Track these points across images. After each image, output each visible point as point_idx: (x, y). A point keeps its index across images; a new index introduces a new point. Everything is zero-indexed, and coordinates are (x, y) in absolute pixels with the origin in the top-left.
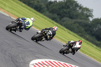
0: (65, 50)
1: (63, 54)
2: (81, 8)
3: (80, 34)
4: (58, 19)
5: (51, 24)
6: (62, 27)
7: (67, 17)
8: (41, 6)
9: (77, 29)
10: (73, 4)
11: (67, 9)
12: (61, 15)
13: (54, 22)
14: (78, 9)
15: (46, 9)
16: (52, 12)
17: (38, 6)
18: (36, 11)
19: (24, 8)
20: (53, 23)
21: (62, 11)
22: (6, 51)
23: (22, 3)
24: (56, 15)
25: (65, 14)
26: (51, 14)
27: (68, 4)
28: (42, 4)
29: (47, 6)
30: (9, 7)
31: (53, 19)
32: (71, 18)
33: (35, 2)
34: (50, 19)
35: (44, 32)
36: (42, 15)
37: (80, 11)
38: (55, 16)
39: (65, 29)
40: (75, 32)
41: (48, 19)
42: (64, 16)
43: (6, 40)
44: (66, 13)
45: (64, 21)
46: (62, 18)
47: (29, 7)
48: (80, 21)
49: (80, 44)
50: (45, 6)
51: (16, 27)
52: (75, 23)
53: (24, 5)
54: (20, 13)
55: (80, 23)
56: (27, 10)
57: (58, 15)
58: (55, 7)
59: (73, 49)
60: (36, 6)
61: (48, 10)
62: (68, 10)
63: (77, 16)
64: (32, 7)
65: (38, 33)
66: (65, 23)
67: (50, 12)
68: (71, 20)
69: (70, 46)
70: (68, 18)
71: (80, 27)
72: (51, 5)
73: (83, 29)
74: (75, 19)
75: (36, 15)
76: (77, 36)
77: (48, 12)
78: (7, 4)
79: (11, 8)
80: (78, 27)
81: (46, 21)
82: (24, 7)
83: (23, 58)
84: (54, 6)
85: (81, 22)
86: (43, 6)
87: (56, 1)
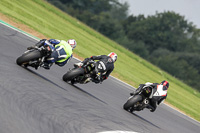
0: (136, 103)
1: (131, 112)
2: (191, 29)
3: (190, 81)
4: (147, 52)
6: (154, 67)
7: (164, 47)
8: (112, 25)
9: (183, 72)
10: (175, 21)
11: (163, 31)
12: (152, 43)
13: (137, 57)
14: (186, 32)
15: (122, 31)
16: (135, 37)
17: (108, 25)
18: (102, 36)
20: (137, 61)
21: (154, 36)
22: (42, 115)
23: (74, 20)
24: (143, 44)
25: (160, 42)
26: (133, 42)
27: (167, 22)
28: (116, 21)
29: (125, 26)
31: (137, 51)
32: (173, 49)
33: (102, 18)
34: (130, 53)
35: (90, 65)
36: (114, 43)
37: (190, 36)
38: (141, 44)
39: (160, 71)
40: (180, 78)
41: (127, 51)
42: (158, 46)
43: (43, 93)
44: (162, 40)
45: (157, 56)
46: (155, 48)
47: (89, 28)
48: (191, 55)
49: (165, 89)
50: (121, 26)
51: (37, 59)
52: (180, 59)
53: (79, 23)
55: (189, 60)
56: (84, 33)
57: (146, 42)
58: (140, 28)
60: (103, 25)
61: (126, 33)
62: (166, 34)
63: (184, 46)
64: (95, 28)
65: (76, 66)
66: (160, 58)
67: (130, 38)
68: (171, 53)
69: (145, 93)
70: (166, 51)
71: (190, 68)
72: (133, 23)
73: (196, 72)
74: (179, 51)
76: (183, 84)
77: (126, 37)
78: (44, 21)
80: (186, 68)
82: (79, 27)
83: (76, 129)
84: (137, 25)
85: (191, 58)
86: (118, 24)
87: (142, 16)
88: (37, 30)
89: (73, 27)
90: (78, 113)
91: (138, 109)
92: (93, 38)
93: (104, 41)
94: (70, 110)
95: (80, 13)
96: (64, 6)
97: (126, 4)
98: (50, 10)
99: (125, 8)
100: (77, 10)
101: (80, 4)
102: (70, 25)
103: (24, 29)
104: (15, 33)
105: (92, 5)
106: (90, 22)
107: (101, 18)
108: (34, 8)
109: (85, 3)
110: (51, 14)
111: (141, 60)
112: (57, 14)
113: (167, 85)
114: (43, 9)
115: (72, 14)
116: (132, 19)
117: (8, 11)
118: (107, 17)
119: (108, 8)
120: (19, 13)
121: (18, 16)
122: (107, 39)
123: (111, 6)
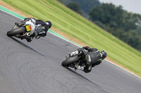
8: (137, 40)
17: (134, 40)
18: (130, 47)
19: (113, 42)
23: (110, 35)
30: (93, 41)
36: (139, 53)
47: (120, 41)
53: (114, 37)
60: (131, 40)
64: (125, 41)
75: (130, 53)
78: (89, 36)
79: (95, 42)
82: (114, 40)
88: (84, 42)
89: (110, 41)
92: (124, 49)
93: (131, 51)
95: (115, 31)
96: (104, 25)
98: (94, 28)
100: (113, 28)
101: (115, 24)
103: (75, 41)
104: (69, 44)
105: (123, 25)
106: (122, 37)
107: (130, 34)
108: (82, 27)
109: (119, 24)
110: (94, 31)
112: (99, 31)
114: (89, 28)
115: (109, 31)
117: (64, 29)
118: (134, 34)
119: (135, 27)
120: (71, 30)
121: (71, 32)
122: (133, 49)
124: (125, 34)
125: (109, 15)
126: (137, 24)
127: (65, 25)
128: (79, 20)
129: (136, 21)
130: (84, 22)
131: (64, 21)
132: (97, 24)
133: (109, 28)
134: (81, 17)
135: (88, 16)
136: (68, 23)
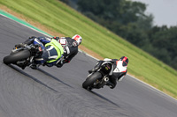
4: (169, 58)
5: (156, 66)
8: (138, 34)
12: (173, 51)
13: (161, 62)
15: (147, 40)
16: (159, 45)
17: (134, 35)
18: (129, 44)
19: (108, 38)
20: (160, 65)
21: (175, 44)
23: (105, 29)
26: (156, 49)
28: (142, 31)
29: (150, 35)
31: (161, 58)
34: (154, 59)
36: (140, 51)
38: (164, 52)
41: (151, 57)
43: (76, 94)
47: (117, 37)
49: (124, 64)
50: (146, 35)
53: (109, 32)
54: (101, 47)
56: (114, 41)
57: (169, 50)
58: (163, 37)
59: (110, 77)
60: (130, 34)
61: (151, 41)
64: (123, 37)
67: (155, 46)
72: (157, 33)
75: (131, 51)
77: (150, 45)
81: (148, 61)
82: (109, 36)
84: (161, 35)
86: (143, 34)
87: (165, 27)
89: (104, 36)
90: (108, 112)
91: (98, 87)
92: (122, 46)
93: (131, 48)
94: (101, 109)
95: (110, 24)
96: (96, 17)
97: (151, 15)
98: (84, 21)
99: (150, 19)
100: (108, 21)
101: (110, 15)
102: (101, 34)
105: (121, 17)
106: (119, 32)
107: (129, 28)
108: (69, 19)
109: (115, 15)
110: (84, 24)
111: (164, 65)
112: (90, 24)
113: (127, 61)
114: (77, 20)
115: (103, 25)
116: (156, 29)
117: (46, 22)
118: (134, 27)
119: (135, 19)
120: (55, 23)
123: (137, 17)
124: (123, 27)
125: (103, 4)
126: (138, 15)
127: (48, 18)
128: (65, 10)
129: (137, 11)
130: (71, 14)
131: (46, 13)
132: (88, 16)
133: (102, 20)
134: (68, 8)
135: (77, 6)
136: (50, 15)
